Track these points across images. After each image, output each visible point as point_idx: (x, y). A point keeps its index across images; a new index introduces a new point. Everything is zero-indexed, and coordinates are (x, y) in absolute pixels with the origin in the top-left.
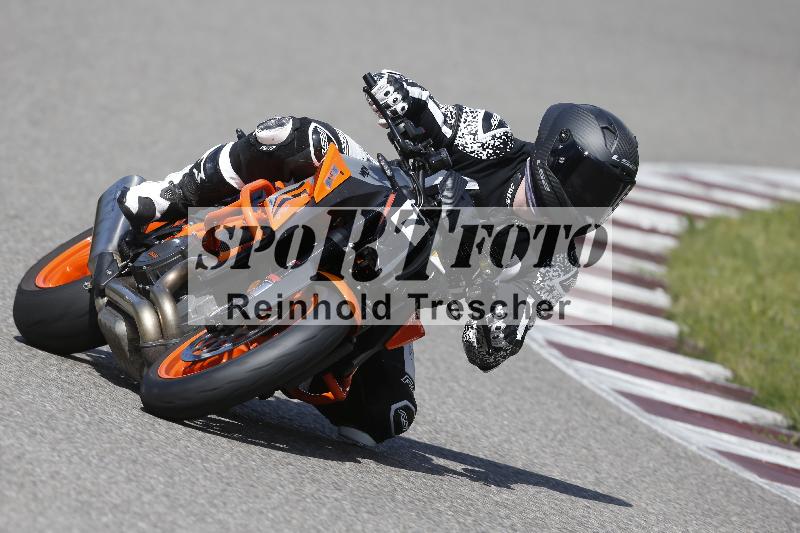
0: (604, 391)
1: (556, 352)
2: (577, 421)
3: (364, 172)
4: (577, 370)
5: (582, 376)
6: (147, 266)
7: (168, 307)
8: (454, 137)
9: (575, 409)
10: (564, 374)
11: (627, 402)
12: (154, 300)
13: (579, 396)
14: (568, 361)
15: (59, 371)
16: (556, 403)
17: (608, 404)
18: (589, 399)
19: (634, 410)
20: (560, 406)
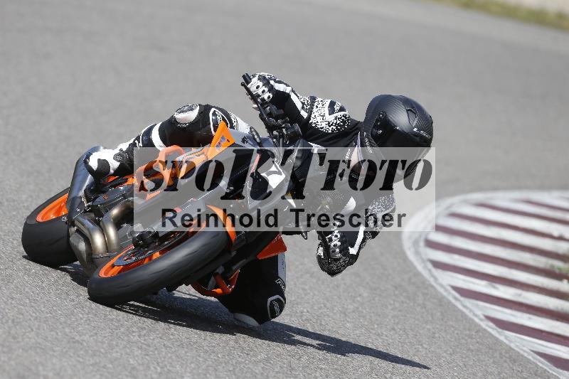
0: (524, 351)
1: (491, 324)
2: (506, 373)
3: (244, 140)
4: (506, 337)
5: (510, 341)
6: (101, 204)
7: (111, 231)
8: (309, 118)
9: (505, 365)
10: (497, 339)
11: (542, 359)
12: (102, 227)
13: (507, 355)
14: (500, 330)
15: (139, 336)
16: (492, 360)
17: (529, 361)
18: (514, 358)
19: (546, 365)
20: (494, 362)
